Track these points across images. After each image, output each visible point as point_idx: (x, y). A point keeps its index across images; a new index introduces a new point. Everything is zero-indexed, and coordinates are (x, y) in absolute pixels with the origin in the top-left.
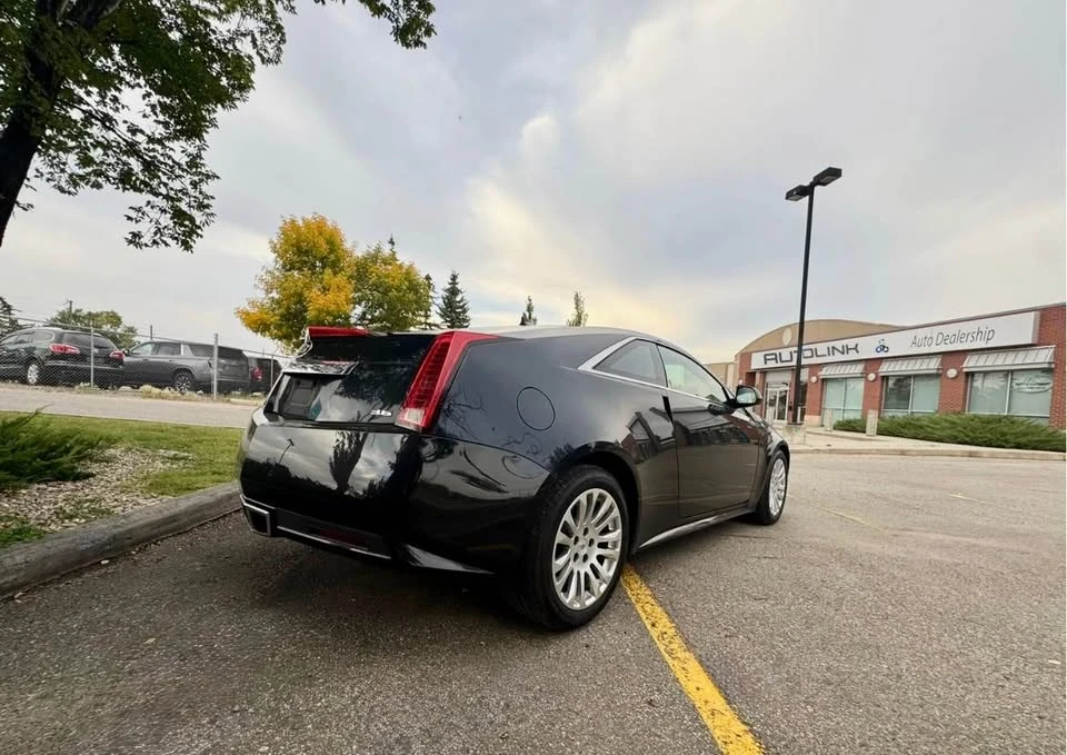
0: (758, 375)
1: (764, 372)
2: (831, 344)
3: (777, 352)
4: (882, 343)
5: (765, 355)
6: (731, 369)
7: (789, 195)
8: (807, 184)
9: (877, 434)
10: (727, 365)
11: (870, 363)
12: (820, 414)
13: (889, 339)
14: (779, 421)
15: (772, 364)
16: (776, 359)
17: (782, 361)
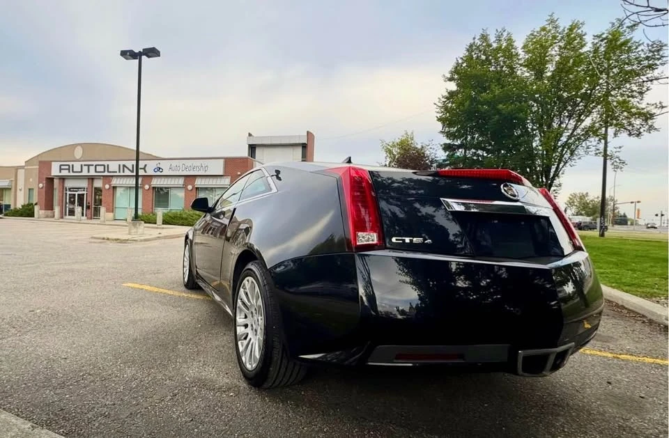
0: (56, 182)
1: (63, 179)
2: (122, 163)
3: (71, 164)
4: (158, 166)
5: (61, 165)
6: (21, 173)
7: (124, 53)
8: (137, 51)
9: (163, 224)
10: (17, 168)
11: (146, 178)
12: (113, 212)
13: (163, 165)
14: (70, 217)
15: (65, 173)
16: (69, 169)
17: (73, 172)
